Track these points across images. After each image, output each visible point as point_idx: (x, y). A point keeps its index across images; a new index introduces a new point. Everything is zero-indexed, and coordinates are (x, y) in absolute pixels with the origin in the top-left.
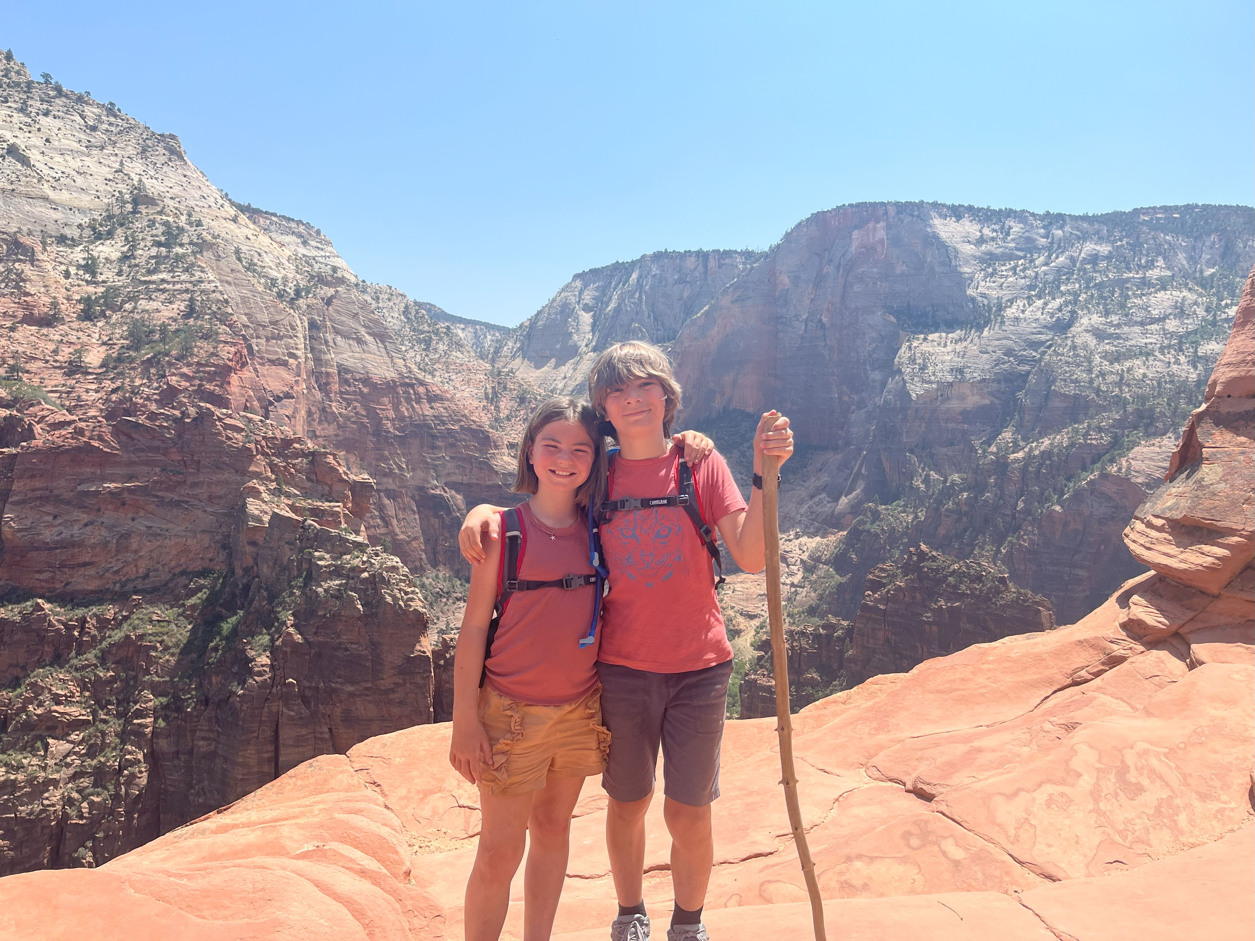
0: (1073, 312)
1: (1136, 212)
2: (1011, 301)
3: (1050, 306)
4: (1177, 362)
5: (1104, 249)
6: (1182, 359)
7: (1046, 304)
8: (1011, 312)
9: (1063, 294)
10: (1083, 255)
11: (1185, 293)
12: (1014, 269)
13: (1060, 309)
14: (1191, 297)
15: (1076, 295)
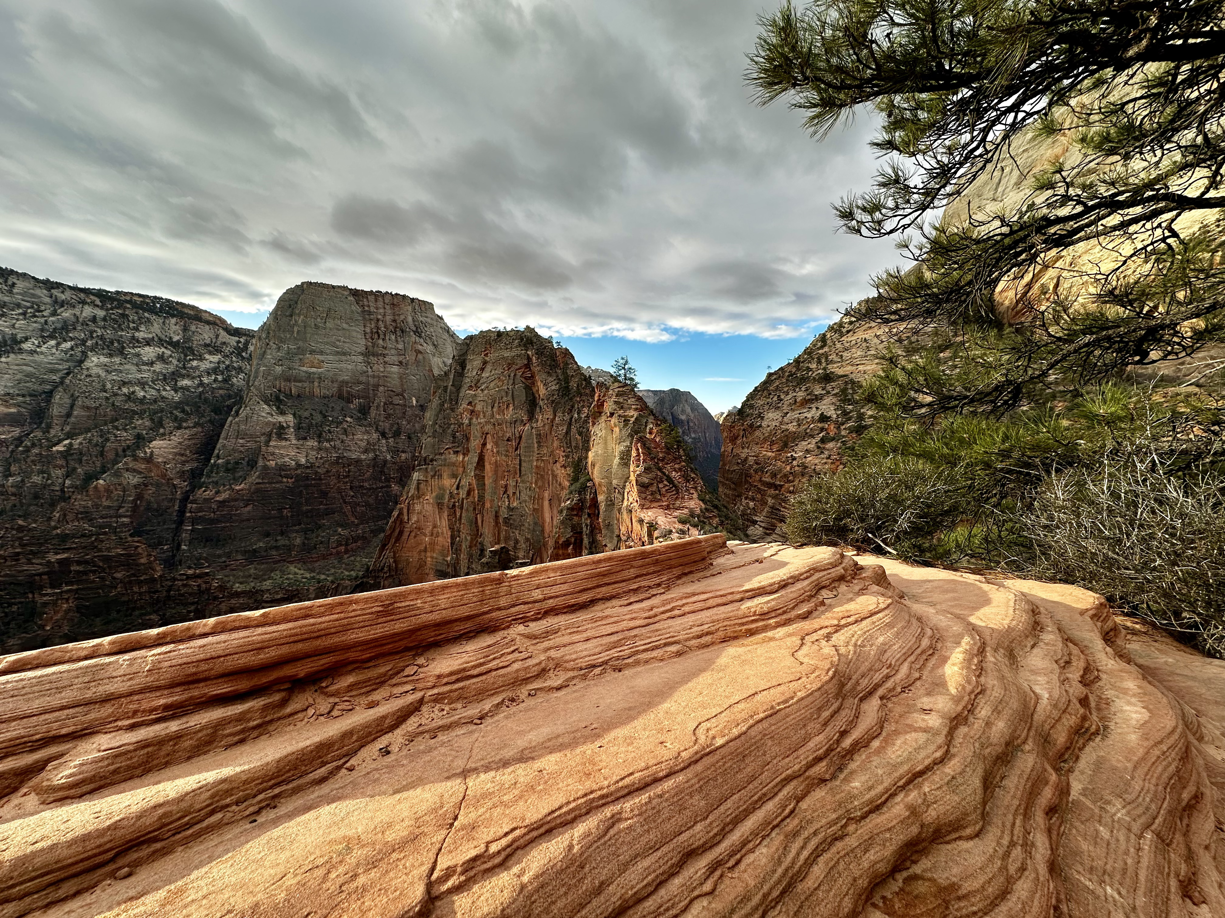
0: (84, 354)
1: (118, 293)
2: (26, 339)
3: (63, 346)
4: (165, 390)
5: (101, 313)
6: (168, 388)
7: (58, 344)
8: (27, 346)
9: (72, 339)
10: (84, 314)
11: (163, 350)
12: (24, 314)
13: (72, 348)
14: (168, 352)
15: (84, 342)
